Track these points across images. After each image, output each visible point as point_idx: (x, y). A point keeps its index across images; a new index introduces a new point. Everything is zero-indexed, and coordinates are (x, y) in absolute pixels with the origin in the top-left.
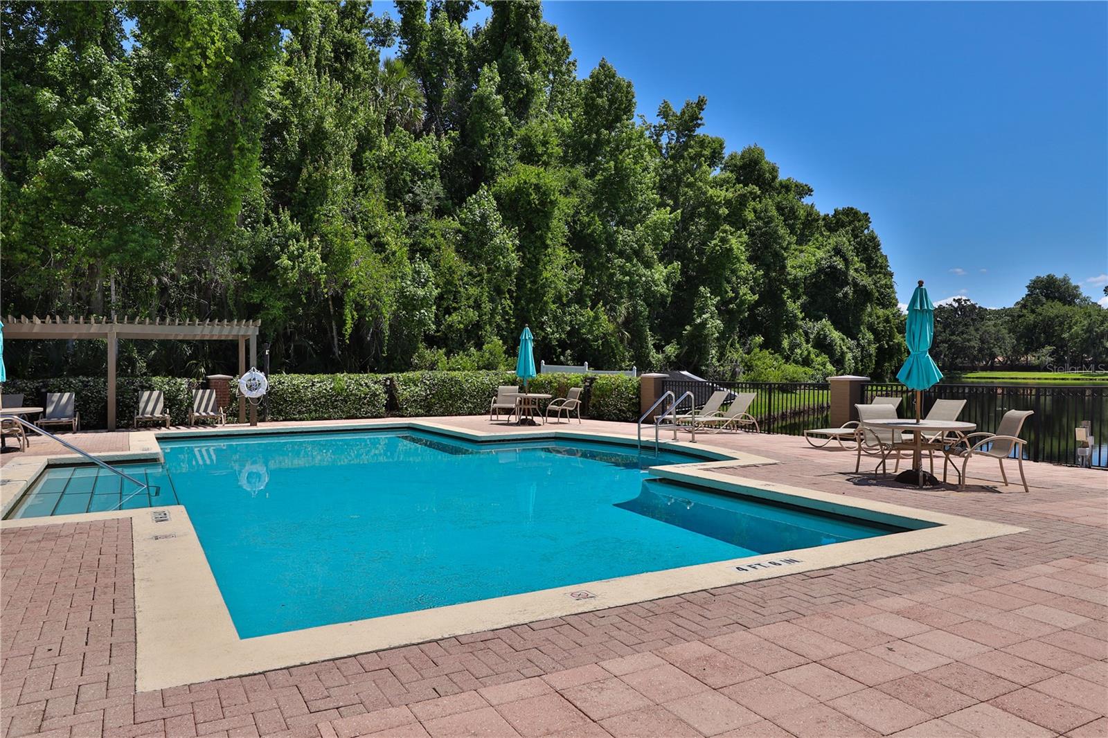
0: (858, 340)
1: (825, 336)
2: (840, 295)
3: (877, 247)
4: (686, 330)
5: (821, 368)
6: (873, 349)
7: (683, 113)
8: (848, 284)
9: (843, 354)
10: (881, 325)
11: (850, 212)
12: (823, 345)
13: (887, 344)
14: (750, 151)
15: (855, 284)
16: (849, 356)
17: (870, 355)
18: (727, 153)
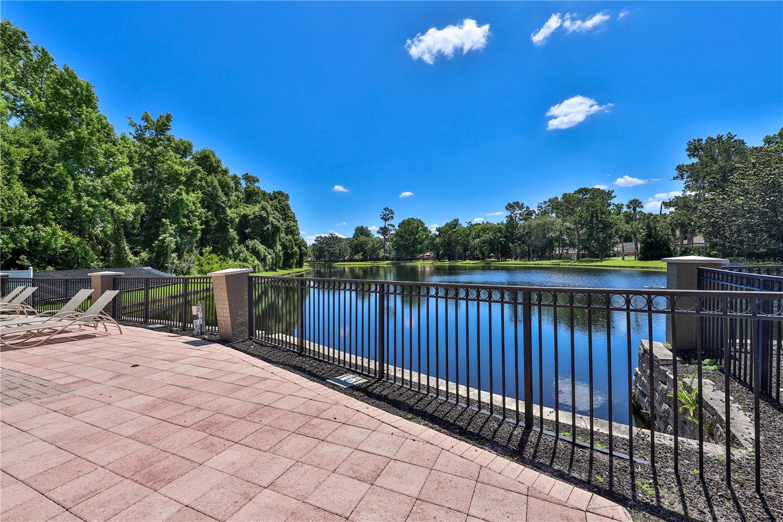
0: (274, 250)
1: (256, 248)
2: (265, 228)
3: (289, 209)
4: (155, 243)
5: (252, 263)
6: (281, 254)
7: (158, 121)
8: (269, 224)
9: (265, 256)
10: (288, 243)
11: (280, 193)
12: (255, 252)
13: (291, 251)
15: (273, 224)
16: (269, 256)
17: (280, 257)
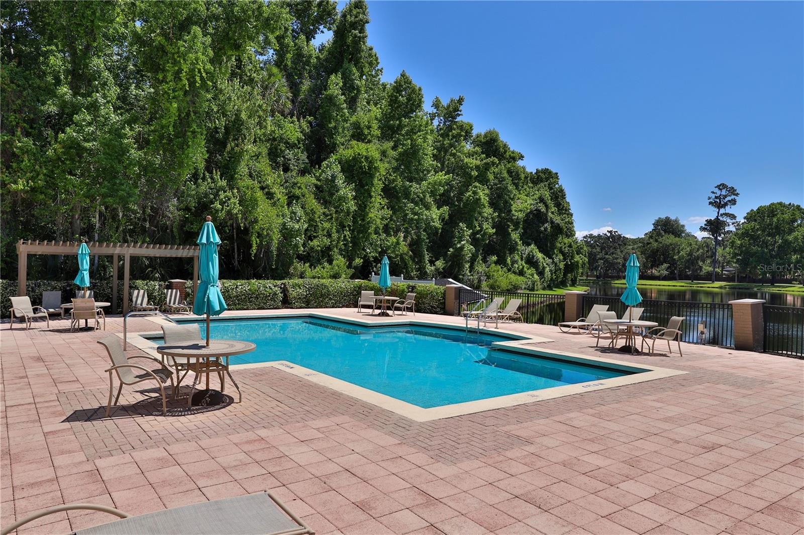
0: (553, 259)
1: (533, 256)
2: (542, 229)
3: (563, 196)
4: (450, 251)
5: (531, 277)
6: (562, 266)
7: (449, 106)
8: (548, 222)
9: (544, 268)
10: (566, 249)
11: (546, 171)
12: (531, 261)
13: (570, 262)
14: (490, 132)
15: (552, 222)
16: (547, 269)
17: (560, 269)
18: (474, 133)
